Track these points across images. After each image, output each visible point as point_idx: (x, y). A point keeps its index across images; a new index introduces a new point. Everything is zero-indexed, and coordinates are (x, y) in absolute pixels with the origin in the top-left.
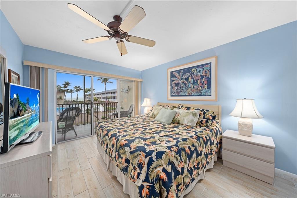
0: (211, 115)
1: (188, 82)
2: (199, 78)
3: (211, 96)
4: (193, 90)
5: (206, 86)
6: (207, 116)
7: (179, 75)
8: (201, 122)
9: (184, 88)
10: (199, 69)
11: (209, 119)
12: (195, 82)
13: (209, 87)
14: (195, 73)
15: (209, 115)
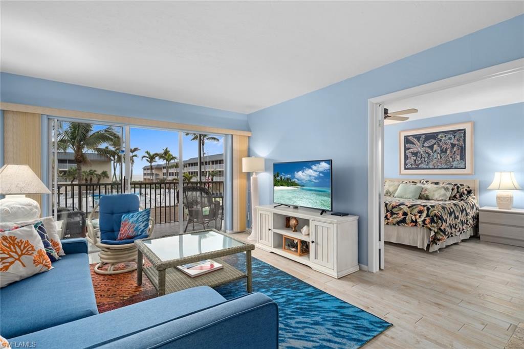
0: (466, 190)
1: (433, 151)
2: (449, 146)
3: (465, 168)
4: (440, 161)
5: (459, 157)
6: (462, 190)
7: (419, 142)
8: (455, 196)
9: (426, 159)
10: (449, 136)
11: (464, 194)
12: (444, 151)
13: (463, 157)
14: (442, 141)
15: (463, 190)
